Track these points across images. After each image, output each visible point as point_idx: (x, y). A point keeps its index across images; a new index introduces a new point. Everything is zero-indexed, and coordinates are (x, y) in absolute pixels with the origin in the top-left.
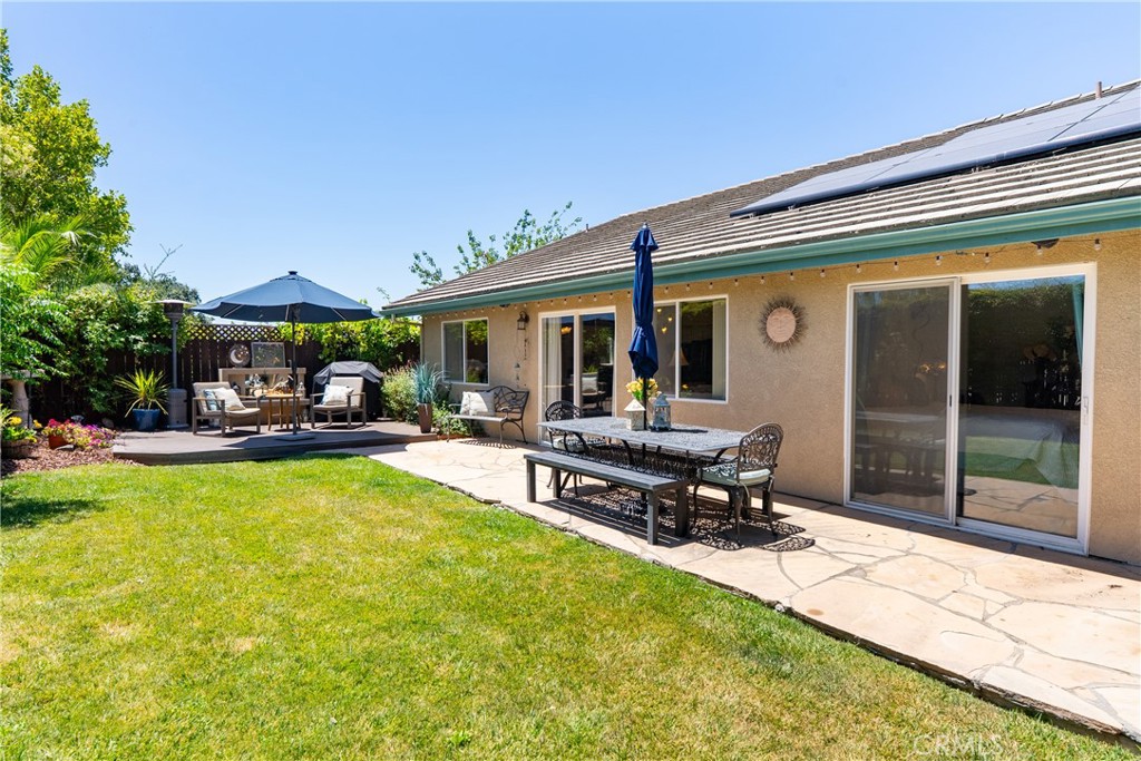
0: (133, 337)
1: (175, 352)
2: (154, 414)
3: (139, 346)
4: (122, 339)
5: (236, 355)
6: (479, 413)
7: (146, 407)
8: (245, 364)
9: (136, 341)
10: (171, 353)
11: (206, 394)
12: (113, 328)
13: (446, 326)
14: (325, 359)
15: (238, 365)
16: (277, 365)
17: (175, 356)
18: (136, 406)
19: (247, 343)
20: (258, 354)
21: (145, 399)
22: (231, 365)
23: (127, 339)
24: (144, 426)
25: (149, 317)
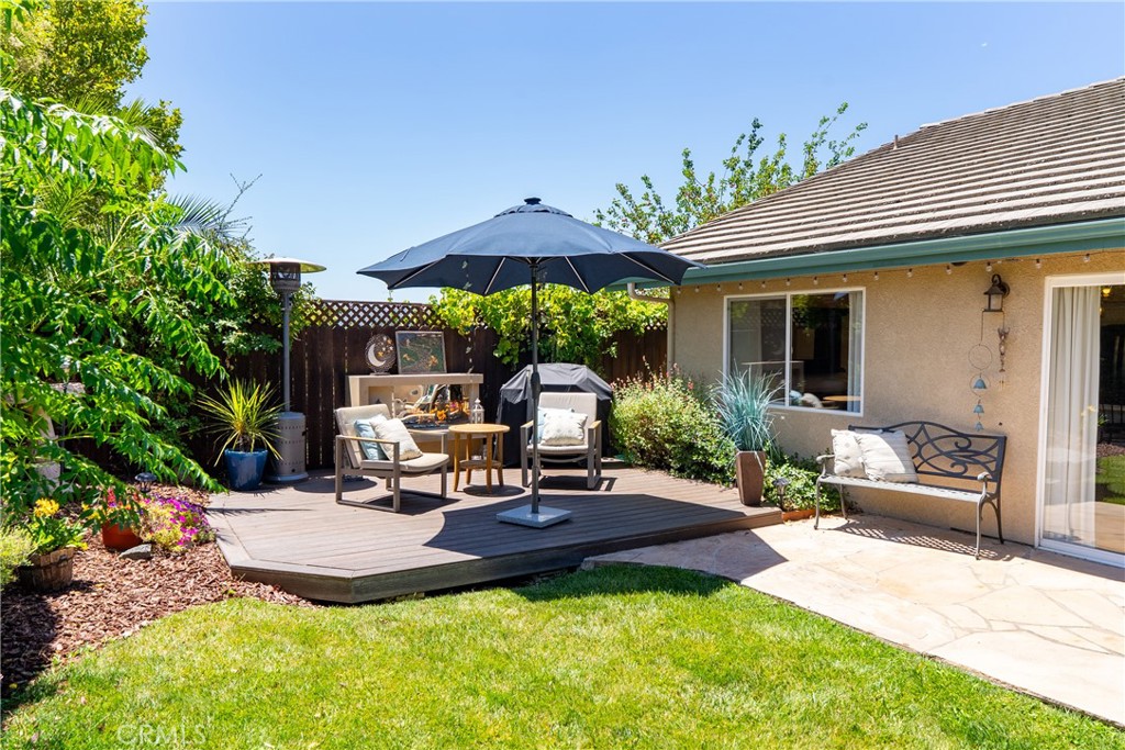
0: (222, 322)
1: (288, 347)
2: (259, 459)
3: (231, 339)
4: (205, 327)
5: (376, 355)
6: (889, 477)
7: (246, 447)
8: (389, 366)
9: (227, 330)
10: (281, 350)
11: (358, 428)
12: (189, 306)
13: (732, 303)
14: (503, 356)
15: (378, 370)
16: (435, 369)
17: (287, 355)
18: (230, 446)
19: (390, 332)
20: (406, 351)
21: (244, 433)
22: (368, 370)
23: (212, 327)
24: (242, 480)
25: (245, 288)
